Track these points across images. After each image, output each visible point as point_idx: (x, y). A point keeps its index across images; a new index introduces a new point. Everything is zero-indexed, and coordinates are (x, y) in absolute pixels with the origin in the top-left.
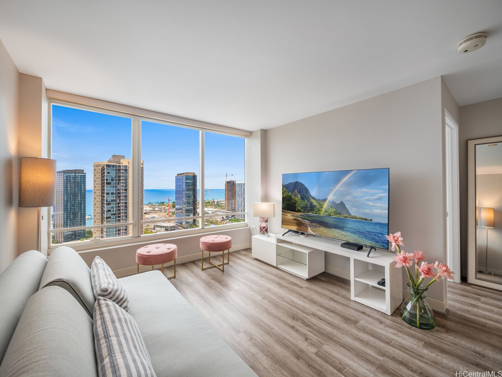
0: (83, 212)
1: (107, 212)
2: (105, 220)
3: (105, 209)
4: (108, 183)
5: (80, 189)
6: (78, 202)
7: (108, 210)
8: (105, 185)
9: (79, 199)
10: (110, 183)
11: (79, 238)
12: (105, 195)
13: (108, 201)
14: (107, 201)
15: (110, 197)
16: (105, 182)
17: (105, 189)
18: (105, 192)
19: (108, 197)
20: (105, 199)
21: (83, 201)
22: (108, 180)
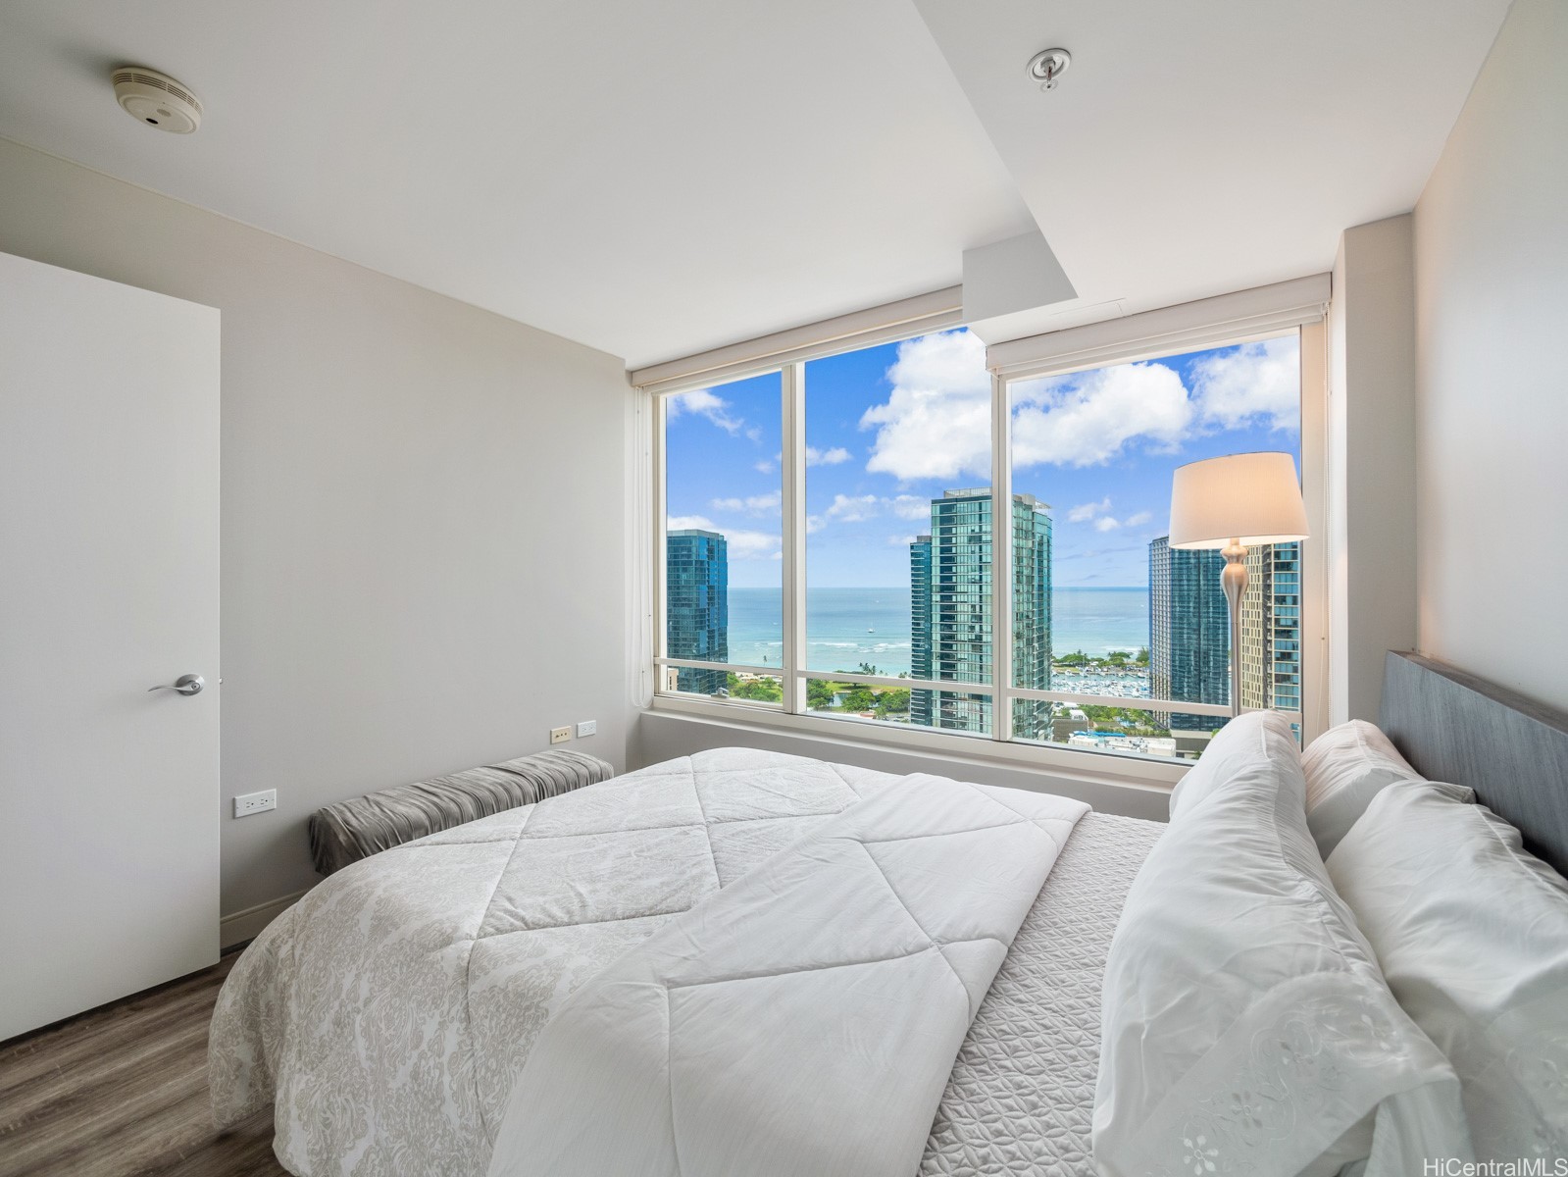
0: (1221, 653)
1: (1277, 659)
2: (1274, 684)
3: (1273, 650)
4: (1278, 567)
5: (1213, 585)
6: (1209, 622)
7: (1283, 654)
8: (1273, 572)
9: (1211, 615)
10: (1289, 563)
11: (1212, 725)
12: (1272, 604)
13: (1282, 622)
14: (1277, 621)
15: (1289, 611)
16: (1273, 561)
17: (1273, 584)
18: (1273, 595)
19: (1283, 610)
20: (1273, 617)
21: (1220, 621)
22: (1282, 555)
